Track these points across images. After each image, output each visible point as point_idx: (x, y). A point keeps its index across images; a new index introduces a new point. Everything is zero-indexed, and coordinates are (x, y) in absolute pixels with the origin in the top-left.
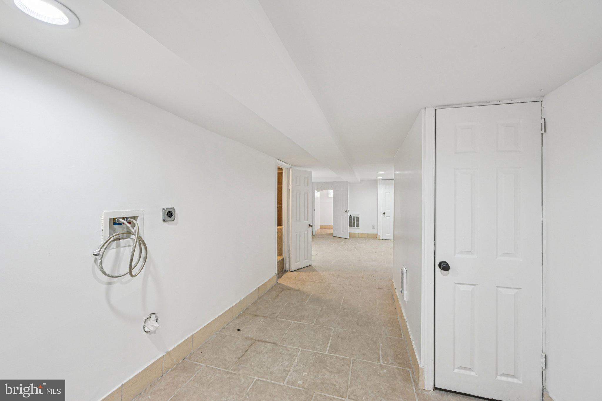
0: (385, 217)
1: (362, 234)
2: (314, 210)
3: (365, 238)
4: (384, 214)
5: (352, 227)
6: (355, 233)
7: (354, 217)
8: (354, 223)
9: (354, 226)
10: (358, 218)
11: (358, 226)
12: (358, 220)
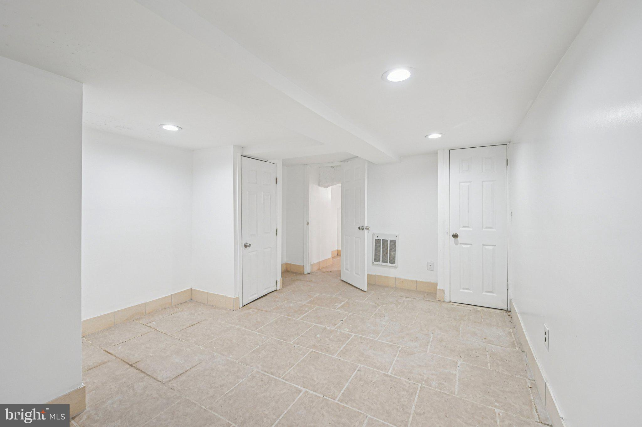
0: (456, 243)
1: (403, 281)
2: (306, 224)
3: (410, 291)
4: (455, 236)
5: (381, 263)
6: (388, 277)
7: (385, 241)
8: (385, 253)
9: (385, 261)
10: (393, 243)
11: (393, 261)
12: (393, 248)
